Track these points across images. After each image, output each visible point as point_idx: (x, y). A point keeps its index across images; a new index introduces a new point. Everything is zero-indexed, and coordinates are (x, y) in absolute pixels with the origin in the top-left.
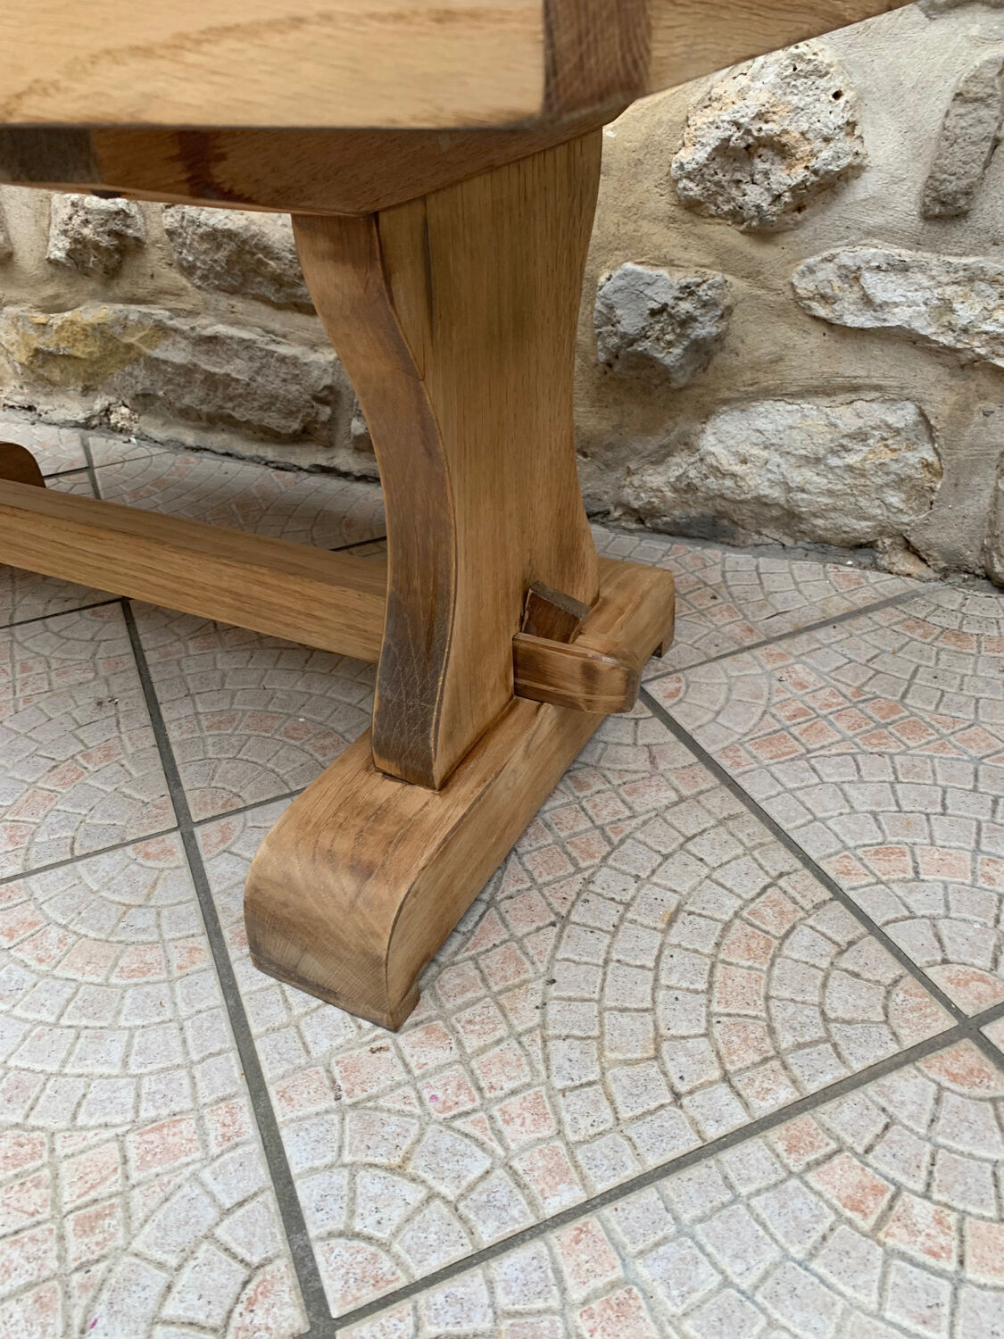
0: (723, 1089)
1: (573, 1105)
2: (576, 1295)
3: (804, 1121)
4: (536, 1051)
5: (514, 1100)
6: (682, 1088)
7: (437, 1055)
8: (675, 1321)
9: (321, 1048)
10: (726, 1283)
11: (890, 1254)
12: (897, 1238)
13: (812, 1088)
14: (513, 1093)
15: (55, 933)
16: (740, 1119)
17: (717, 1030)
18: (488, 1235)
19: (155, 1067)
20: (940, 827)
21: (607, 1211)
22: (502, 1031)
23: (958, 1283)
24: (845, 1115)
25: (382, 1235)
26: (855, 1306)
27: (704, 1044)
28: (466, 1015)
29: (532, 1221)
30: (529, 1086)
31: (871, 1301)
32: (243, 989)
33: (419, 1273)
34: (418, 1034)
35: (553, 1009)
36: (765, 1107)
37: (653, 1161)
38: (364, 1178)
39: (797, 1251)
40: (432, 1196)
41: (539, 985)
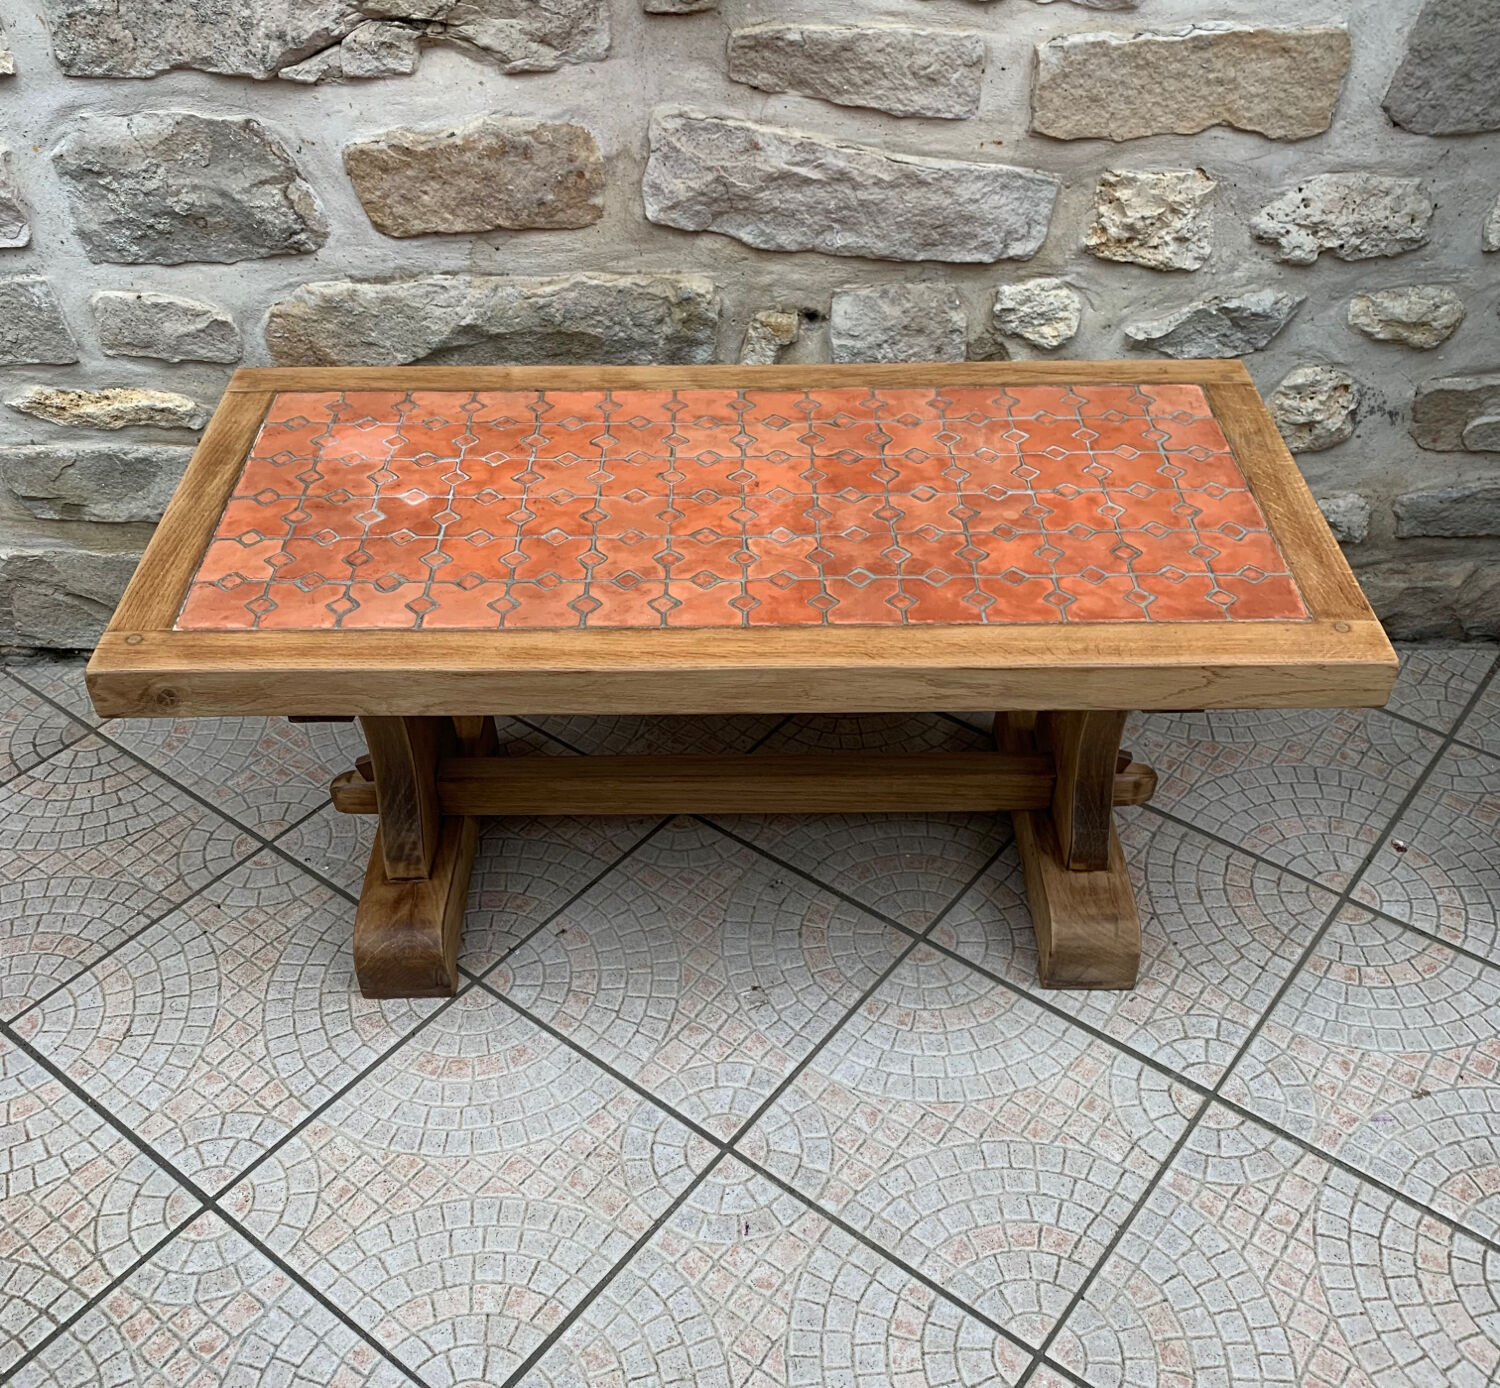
0: (1276, 958)
1: (1228, 986)
2: (1284, 1046)
3: (1312, 958)
4: (1194, 973)
5: (1205, 994)
6: (1262, 964)
7: (1157, 992)
8: (1321, 1038)
9: (1108, 1009)
10: (1327, 1021)
11: (1370, 989)
12: (1368, 983)
13: (1307, 944)
14: (1201, 992)
15: (925, 1014)
16: (1291, 967)
17: (1256, 936)
18: (1240, 1043)
19: (1047, 1046)
20: (1277, 806)
21: (1271, 1017)
22: (1175, 972)
23: (1395, 988)
24: (1324, 949)
25: (1203, 1059)
26: (1370, 1010)
27: (1255, 945)
28: (1154, 971)
29: (1248, 1033)
30: (1205, 988)
31: (1374, 1006)
32: (1047, 1000)
33: (1227, 1064)
34: (1143, 987)
35: (1186, 954)
36: (1296, 958)
37: (1273, 994)
38: (1176, 1045)
39: (1341, 1001)
40: (1207, 1041)
41: (1171, 947)
